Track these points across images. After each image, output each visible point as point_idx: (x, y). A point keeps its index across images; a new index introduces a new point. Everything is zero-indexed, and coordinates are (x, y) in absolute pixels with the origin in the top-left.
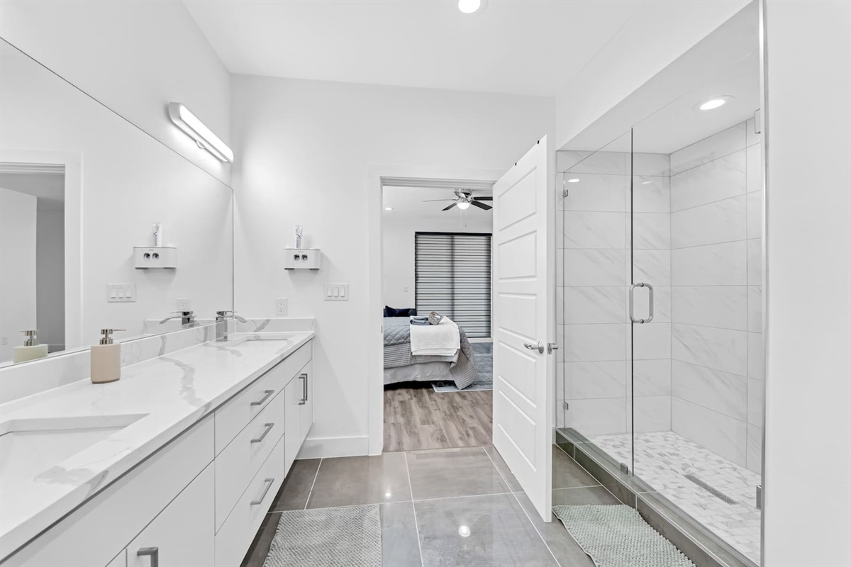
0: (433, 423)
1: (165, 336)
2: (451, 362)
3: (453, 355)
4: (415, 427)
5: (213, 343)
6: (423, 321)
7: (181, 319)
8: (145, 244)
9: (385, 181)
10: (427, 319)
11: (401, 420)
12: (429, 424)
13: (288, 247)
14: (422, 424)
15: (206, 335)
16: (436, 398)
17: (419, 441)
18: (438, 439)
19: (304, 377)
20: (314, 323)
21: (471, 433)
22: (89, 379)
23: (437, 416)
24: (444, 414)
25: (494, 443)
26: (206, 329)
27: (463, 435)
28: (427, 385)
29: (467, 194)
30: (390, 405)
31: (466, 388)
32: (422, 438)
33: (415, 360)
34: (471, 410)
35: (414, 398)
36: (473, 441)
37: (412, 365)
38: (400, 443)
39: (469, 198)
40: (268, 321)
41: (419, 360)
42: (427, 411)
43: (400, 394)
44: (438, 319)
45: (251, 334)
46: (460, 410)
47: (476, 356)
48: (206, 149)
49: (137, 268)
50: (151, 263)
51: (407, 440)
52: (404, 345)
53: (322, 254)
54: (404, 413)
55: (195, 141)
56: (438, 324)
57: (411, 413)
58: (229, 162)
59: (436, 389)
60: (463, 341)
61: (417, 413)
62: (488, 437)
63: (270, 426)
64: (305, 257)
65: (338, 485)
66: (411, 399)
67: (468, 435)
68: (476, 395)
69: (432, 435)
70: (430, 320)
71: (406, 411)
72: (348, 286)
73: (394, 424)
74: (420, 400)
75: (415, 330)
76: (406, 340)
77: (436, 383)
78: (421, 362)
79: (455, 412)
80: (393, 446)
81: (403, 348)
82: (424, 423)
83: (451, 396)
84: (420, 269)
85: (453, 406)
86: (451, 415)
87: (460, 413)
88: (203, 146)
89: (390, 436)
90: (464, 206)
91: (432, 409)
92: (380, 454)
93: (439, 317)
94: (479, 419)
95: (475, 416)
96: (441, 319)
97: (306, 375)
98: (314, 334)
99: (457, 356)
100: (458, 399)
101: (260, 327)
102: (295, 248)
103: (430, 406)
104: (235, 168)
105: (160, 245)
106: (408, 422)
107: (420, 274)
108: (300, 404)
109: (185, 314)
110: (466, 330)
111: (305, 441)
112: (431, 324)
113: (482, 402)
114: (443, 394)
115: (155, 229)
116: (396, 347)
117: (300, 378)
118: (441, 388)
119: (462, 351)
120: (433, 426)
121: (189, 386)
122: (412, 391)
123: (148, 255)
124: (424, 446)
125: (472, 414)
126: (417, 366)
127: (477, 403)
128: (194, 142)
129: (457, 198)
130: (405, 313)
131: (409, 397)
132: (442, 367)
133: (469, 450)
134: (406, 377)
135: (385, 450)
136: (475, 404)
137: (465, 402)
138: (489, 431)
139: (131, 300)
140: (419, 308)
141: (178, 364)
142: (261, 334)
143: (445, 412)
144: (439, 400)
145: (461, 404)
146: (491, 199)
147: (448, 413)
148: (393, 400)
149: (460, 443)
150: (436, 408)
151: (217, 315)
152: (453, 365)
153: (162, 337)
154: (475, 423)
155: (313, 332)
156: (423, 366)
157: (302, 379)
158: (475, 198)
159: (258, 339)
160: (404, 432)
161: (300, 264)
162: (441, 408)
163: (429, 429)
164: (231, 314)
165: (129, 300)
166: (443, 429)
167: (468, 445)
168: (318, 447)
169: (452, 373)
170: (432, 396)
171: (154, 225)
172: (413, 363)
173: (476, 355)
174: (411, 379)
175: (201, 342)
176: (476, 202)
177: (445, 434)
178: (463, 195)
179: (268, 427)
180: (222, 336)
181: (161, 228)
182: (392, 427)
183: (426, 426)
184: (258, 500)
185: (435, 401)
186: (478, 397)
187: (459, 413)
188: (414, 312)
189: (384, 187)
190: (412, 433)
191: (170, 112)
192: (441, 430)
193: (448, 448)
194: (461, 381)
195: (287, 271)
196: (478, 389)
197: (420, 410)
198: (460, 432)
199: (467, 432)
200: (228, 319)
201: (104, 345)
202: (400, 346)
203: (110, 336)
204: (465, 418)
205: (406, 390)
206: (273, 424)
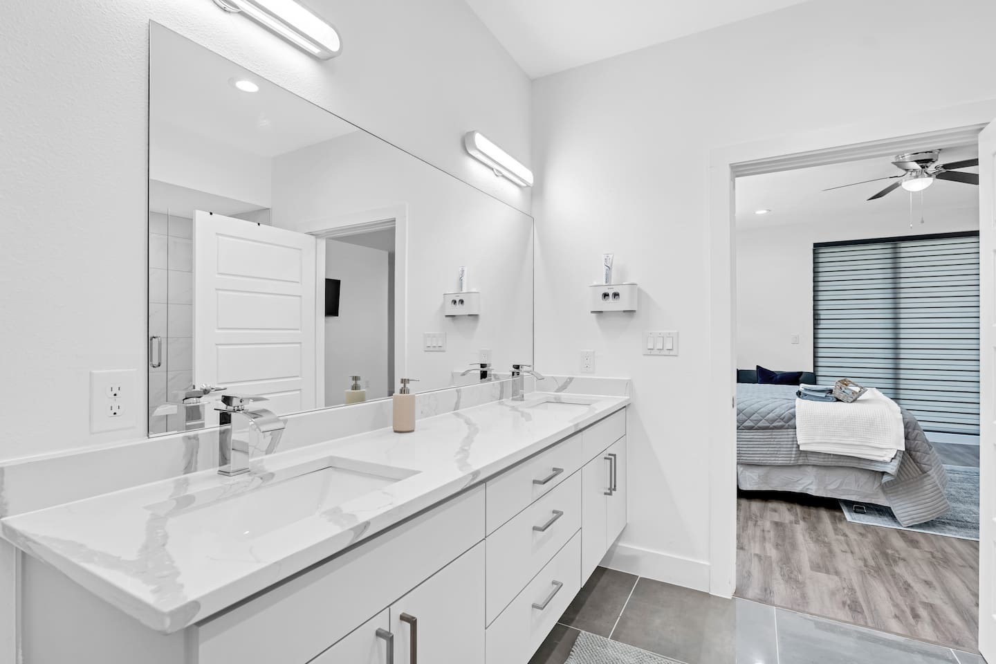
0: (837, 573)
1: (460, 389)
2: (883, 473)
3: (888, 460)
4: (800, 572)
5: (508, 401)
6: (823, 395)
7: (479, 372)
8: (452, 289)
9: (739, 170)
10: (831, 391)
11: (773, 553)
12: (828, 572)
13: (595, 283)
14: (812, 568)
15: (502, 392)
16: (848, 532)
17: (804, 596)
18: (844, 603)
19: (612, 458)
20: (629, 385)
21: (923, 613)
22: (392, 427)
23: (847, 564)
24: (861, 563)
25: (981, 648)
26: (502, 384)
27: (903, 611)
28: (832, 505)
29: (924, 163)
30: (755, 525)
31: (920, 526)
32: (811, 591)
33: (805, 459)
34: (926, 568)
35: (801, 522)
36: (926, 630)
37: (800, 466)
38: (767, 590)
39: (931, 168)
40: (571, 379)
41: (813, 460)
42: (826, 550)
43: (775, 511)
44: (854, 393)
45: (552, 394)
46: (901, 564)
47: (944, 470)
48: (503, 176)
49: (447, 316)
50: (458, 310)
51: (780, 589)
52: (784, 432)
53: (640, 290)
54: (780, 542)
55: (492, 169)
56: (854, 401)
57: (794, 546)
58: (528, 186)
59: (849, 516)
60: (912, 436)
61: (806, 550)
62: (967, 634)
63: (558, 514)
64: (616, 295)
65: (657, 621)
66: (797, 522)
67: (916, 616)
68: (943, 543)
69: (833, 594)
70: (837, 393)
71: (784, 540)
72: (678, 333)
73: (759, 557)
74: (813, 528)
75: (804, 408)
76: (788, 423)
77: (850, 504)
78: (815, 463)
79: (889, 565)
80: (754, 590)
81: (784, 435)
82: (817, 567)
83: (881, 534)
84: (822, 305)
85: (885, 555)
86: (878, 569)
87: (900, 569)
88: (500, 173)
89: (749, 574)
90: (917, 185)
91: (837, 548)
92: (730, 597)
93: (857, 389)
94: (947, 592)
95: (935, 583)
96: (860, 394)
97: (615, 455)
98: (629, 399)
99: (896, 463)
100: (898, 543)
101: (562, 386)
102: (604, 284)
103: (833, 542)
104: (536, 192)
105: (465, 290)
106: (786, 560)
107: (823, 315)
108: (605, 494)
109: (483, 366)
110: (918, 416)
111: (614, 546)
112: (838, 400)
113: (958, 561)
114: (865, 527)
115: (461, 273)
116: (767, 434)
117: (605, 458)
118: (861, 516)
119: (910, 455)
120: (836, 578)
121: (466, 448)
122: (798, 509)
123: (455, 302)
124: (814, 607)
125: (930, 578)
126: (809, 469)
127: (946, 561)
128: (492, 171)
129: (901, 172)
130: (792, 379)
131: (792, 518)
132: (863, 478)
133: (916, 644)
134: (787, 484)
135: (739, 593)
136: (941, 560)
137: (916, 552)
138: (972, 622)
139: (442, 349)
140: (821, 372)
141: (468, 422)
142: (563, 395)
143: (865, 561)
144: (853, 536)
145: (903, 555)
146: (974, 162)
147: (872, 563)
148: (762, 517)
149: (894, 625)
150: (845, 547)
151: (513, 370)
152: (886, 479)
153: (457, 391)
154: (937, 598)
155: (627, 398)
156: (823, 472)
157: (608, 461)
158: (945, 166)
159: (558, 401)
160: (777, 575)
161: (610, 305)
162: (856, 550)
163: (827, 582)
164: (531, 369)
165: (440, 349)
166: (857, 587)
167: (913, 635)
168: (634, 559)
169: (884, 492)
170: (840, 526)
171: (460, 268)
172: (800, 462)
173: (947, 467)
174: (797, 489)
175: (497, 399)
176: (949, 173)
177: (861, 600)
178: (917, 166)
179: (555, 515)
180: (517, 395)
181: (465, 272)
182: (755, 560)
183: (822, 576)
184: (540, 603)
185: (845, 535)
186: (949, 550)
187: (897, 570)
188: (812, 378)
189: (737, 179)
190: (792, 578)
191: (466, 143)
192: (852, 590)
193: (866, 625)
194: (906, 510)
195: (594, 315)
196: (951, 533)
197: (812, 545)
198: (896, 605)
199: (913, 610)
200: (525, 374)
201: (403, 395)
202: (775, 432)
203: (407, 385)
204: (910, 581)
205: (789, 506)
206: (562, 513)
